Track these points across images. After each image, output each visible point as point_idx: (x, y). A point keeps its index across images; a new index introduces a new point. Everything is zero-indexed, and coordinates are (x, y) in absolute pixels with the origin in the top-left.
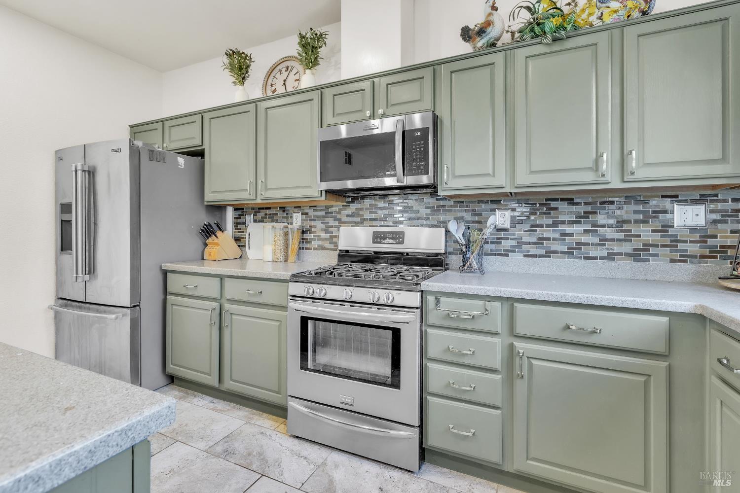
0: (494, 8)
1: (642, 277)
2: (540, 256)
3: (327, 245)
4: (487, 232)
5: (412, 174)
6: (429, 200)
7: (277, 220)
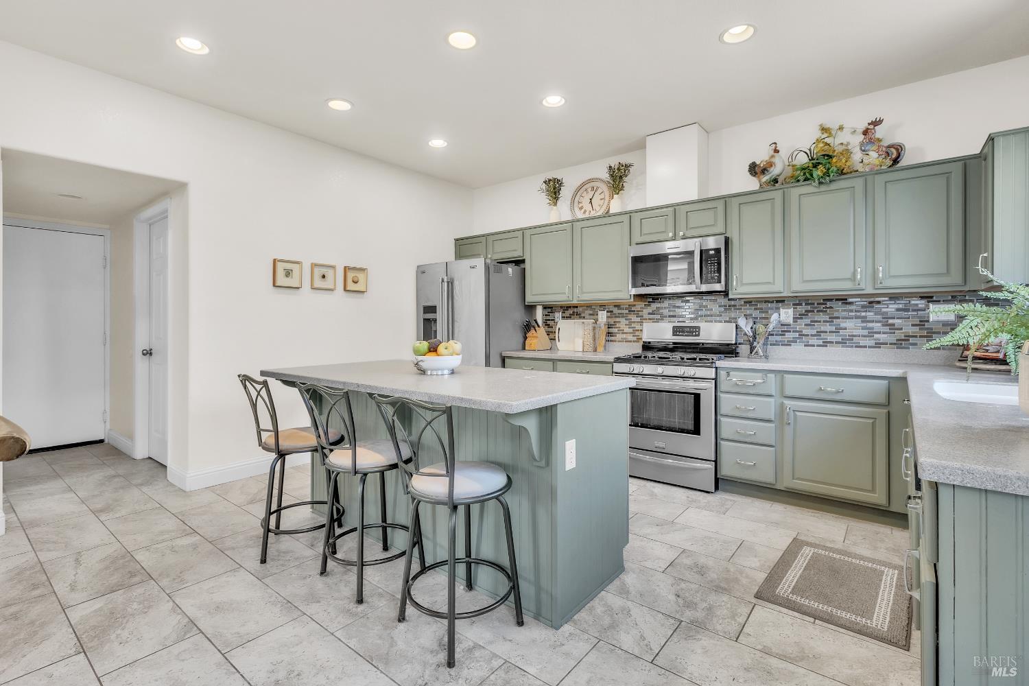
0: (776, 151)
1: (904, 362)
2: (818, 346)
3: (630, 337)
4: (771, 327)
5: (708, 282)
6: (722, 300)
7: (584, 317)
